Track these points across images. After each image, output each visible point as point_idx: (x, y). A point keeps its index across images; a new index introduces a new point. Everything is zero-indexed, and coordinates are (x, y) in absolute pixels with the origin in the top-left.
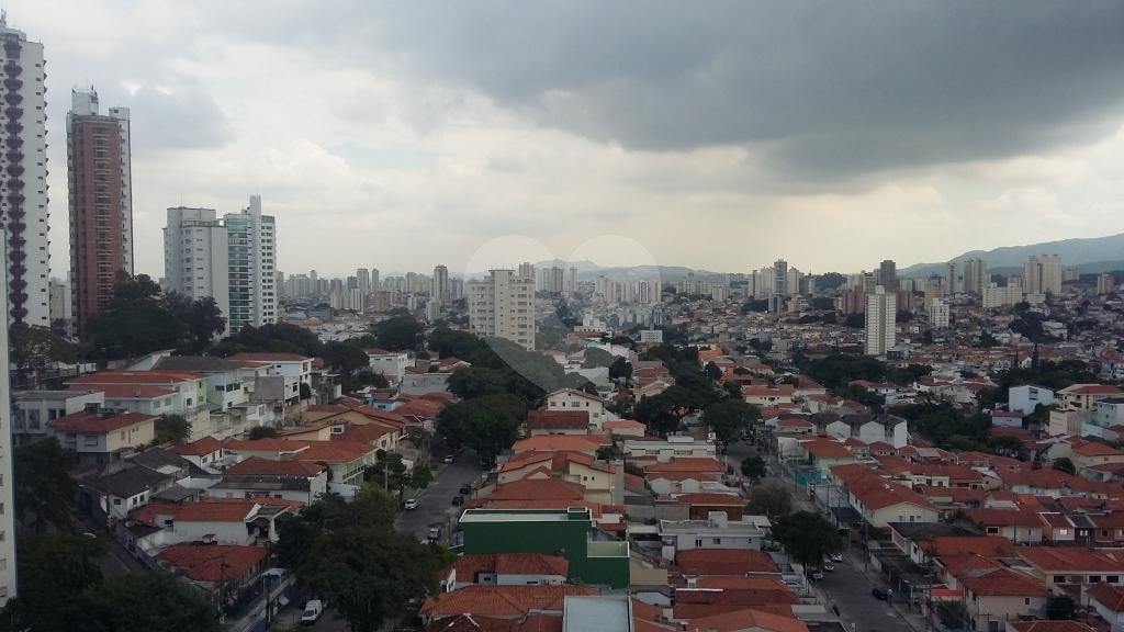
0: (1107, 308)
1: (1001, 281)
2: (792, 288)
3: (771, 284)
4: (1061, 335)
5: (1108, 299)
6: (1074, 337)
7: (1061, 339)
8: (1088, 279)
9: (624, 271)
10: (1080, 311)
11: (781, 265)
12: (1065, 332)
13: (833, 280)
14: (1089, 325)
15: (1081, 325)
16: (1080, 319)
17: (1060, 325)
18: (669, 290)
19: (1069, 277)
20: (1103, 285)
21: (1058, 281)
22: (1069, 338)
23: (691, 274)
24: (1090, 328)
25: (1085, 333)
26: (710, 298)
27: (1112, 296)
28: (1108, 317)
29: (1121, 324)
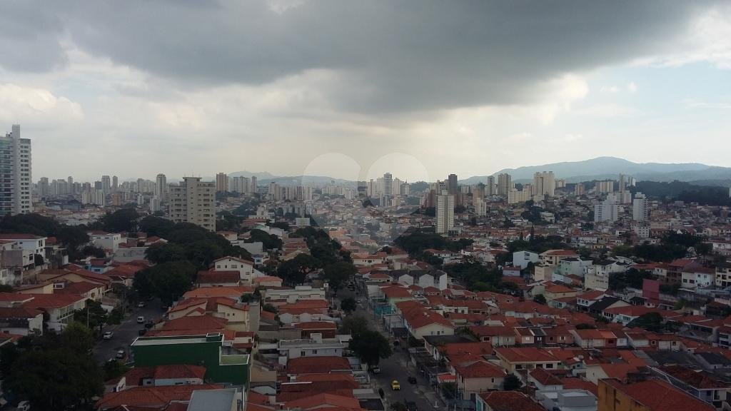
0: (578, 204)
1: (519, 187)
2: (396, 190)
3: (382, 189)
4: (551, 220)
5: (581, 199)
6: (558, 222)
7: (551, 223)
8: (571, 187)
9: (290, 179)
10: (562, 206)
11: (388, 176)
12: (553, 218)
13: (421, 186)
14: (568, 214)
15: (562, 214)
16: (562, 211)
17: (551, 214)
18: (318, 191)
19: (560, 185)
20: (579, 191)
21: (553, 187)
22: (556, 222)
23: (333, 182)
24: (567, 216)
25: (565, 219)
26: (343, 197)
27: (583, 197)
28: (578, 210)
29: (586, 214)
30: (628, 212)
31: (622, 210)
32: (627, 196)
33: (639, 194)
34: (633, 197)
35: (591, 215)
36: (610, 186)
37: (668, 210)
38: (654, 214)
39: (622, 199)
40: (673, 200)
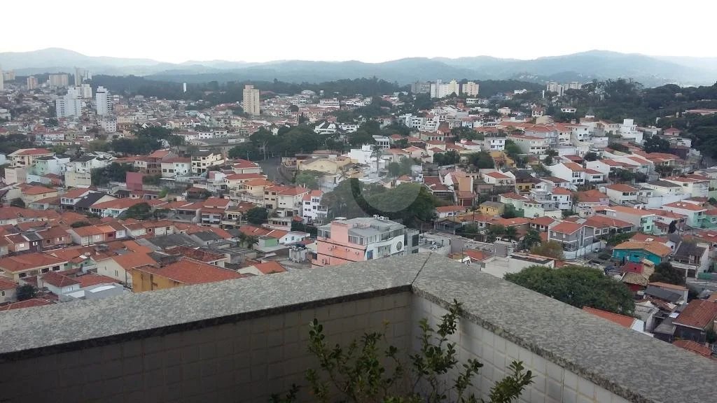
0: (35, 99)
4: (7, 117)
5: (35, 93)
6: (15, 118)
7: (7, 120)
8: (21, 80)
10: (18, 101)
12: (9, 115)
14: (25, 110)
15: (19, 110)
16: (18, 106)
17: (6, 110)
19: (8, 78)
20: (32, 84)
22: (12, 119)
24: (25, 112)
25: (22, 115)
27: (38, 91)
28: (37, 105)
29: (45, 109)
30: (90, 106)
31: (84, 105)
32: (88, 91)
33: (100, 89)
34: (95, 92)
35: (52, 111)
36: (65, 79)
37: (130, 104)
38: (117, 108)
39: (82, 92)
40: (133, 95)
